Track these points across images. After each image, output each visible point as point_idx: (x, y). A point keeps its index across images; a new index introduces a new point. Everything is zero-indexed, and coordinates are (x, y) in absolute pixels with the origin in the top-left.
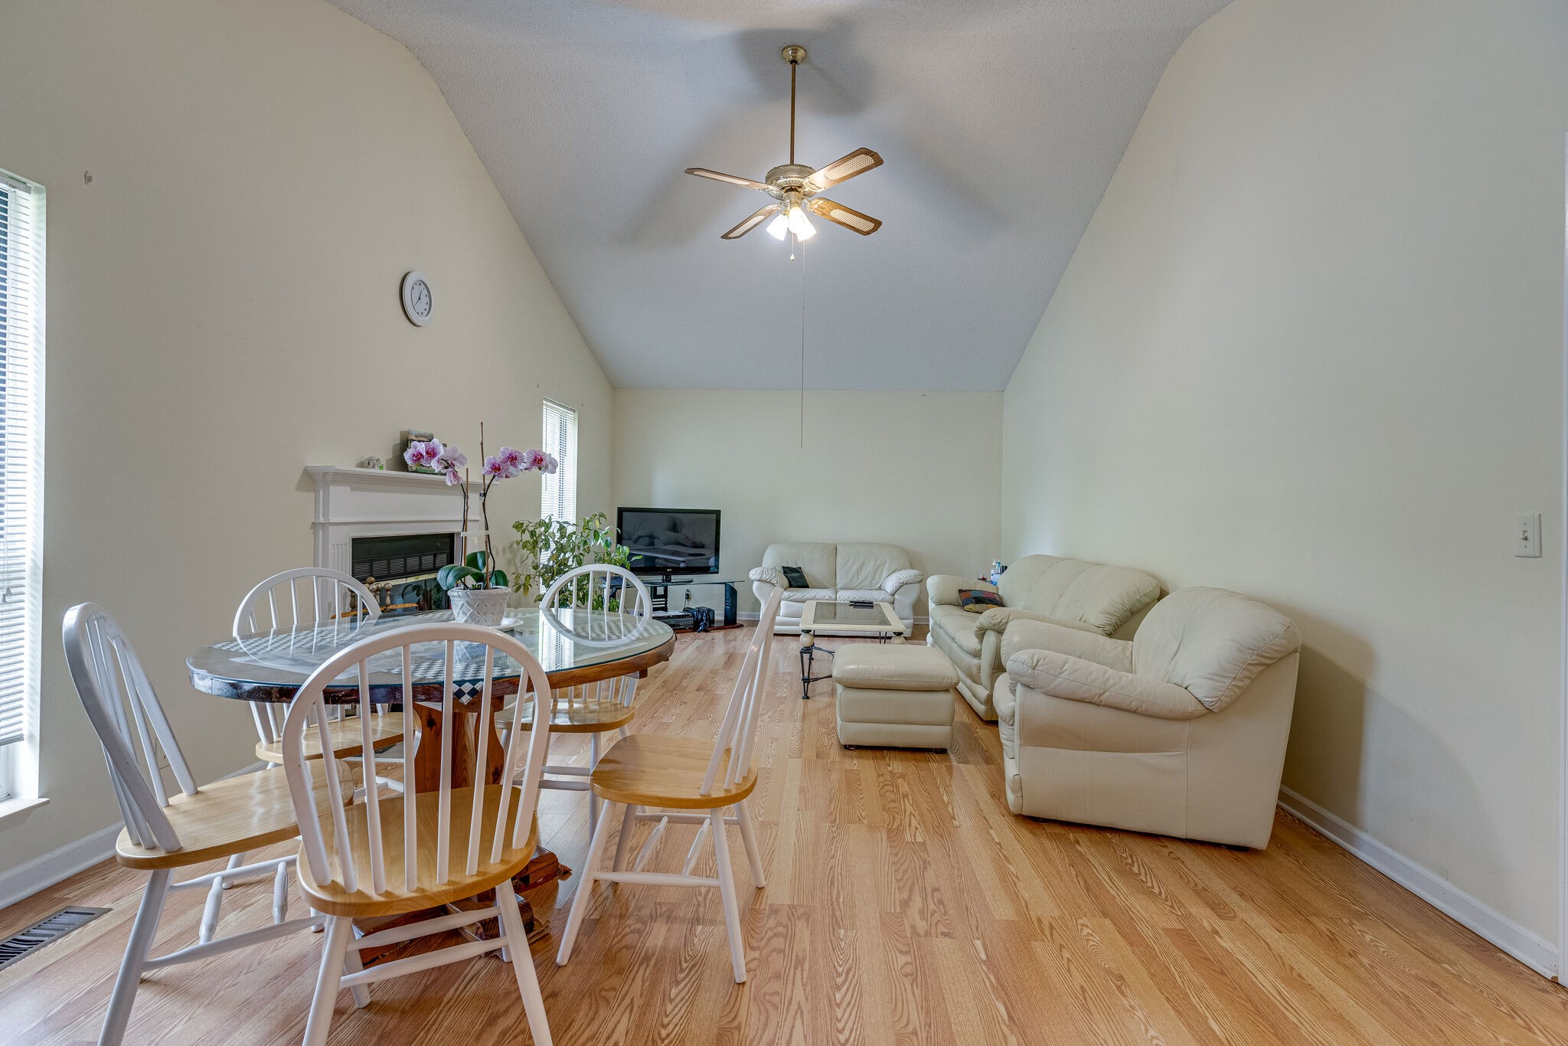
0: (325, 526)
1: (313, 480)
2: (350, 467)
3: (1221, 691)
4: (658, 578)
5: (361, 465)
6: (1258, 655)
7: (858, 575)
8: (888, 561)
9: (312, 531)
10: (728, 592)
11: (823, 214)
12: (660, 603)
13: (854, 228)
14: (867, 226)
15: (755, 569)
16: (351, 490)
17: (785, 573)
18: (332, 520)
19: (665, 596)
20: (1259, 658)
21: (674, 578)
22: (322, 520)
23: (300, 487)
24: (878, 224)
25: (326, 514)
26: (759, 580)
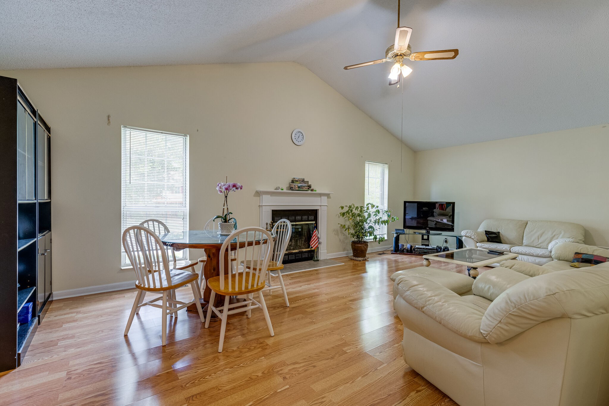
0: (262, 206)
1: (258, 194)
2: (273, 190)
3: (490, 328)
4: (424, 231)
5: (276, 189)
6: (519, 309)
7: (538, 239)
8: (563, 233)
9: (259, 207)
10: (457, 241)
11: (421, 59)
12: (426, 242)
13: (443, 58)
14: (453, 54)
15: (463, 231)
16: (271, 196)
17: (486, 234)
18: (263, 205)
19: (428, 239)
20: (520, 312)
21: (431, 232)
22: (261, 204)
23: (255, 196)
24: (456, 52)
25: (262, 204)
26: (465, 236)
